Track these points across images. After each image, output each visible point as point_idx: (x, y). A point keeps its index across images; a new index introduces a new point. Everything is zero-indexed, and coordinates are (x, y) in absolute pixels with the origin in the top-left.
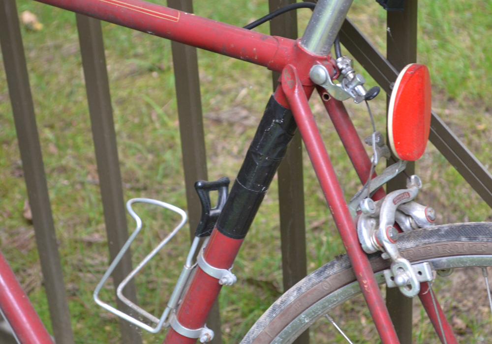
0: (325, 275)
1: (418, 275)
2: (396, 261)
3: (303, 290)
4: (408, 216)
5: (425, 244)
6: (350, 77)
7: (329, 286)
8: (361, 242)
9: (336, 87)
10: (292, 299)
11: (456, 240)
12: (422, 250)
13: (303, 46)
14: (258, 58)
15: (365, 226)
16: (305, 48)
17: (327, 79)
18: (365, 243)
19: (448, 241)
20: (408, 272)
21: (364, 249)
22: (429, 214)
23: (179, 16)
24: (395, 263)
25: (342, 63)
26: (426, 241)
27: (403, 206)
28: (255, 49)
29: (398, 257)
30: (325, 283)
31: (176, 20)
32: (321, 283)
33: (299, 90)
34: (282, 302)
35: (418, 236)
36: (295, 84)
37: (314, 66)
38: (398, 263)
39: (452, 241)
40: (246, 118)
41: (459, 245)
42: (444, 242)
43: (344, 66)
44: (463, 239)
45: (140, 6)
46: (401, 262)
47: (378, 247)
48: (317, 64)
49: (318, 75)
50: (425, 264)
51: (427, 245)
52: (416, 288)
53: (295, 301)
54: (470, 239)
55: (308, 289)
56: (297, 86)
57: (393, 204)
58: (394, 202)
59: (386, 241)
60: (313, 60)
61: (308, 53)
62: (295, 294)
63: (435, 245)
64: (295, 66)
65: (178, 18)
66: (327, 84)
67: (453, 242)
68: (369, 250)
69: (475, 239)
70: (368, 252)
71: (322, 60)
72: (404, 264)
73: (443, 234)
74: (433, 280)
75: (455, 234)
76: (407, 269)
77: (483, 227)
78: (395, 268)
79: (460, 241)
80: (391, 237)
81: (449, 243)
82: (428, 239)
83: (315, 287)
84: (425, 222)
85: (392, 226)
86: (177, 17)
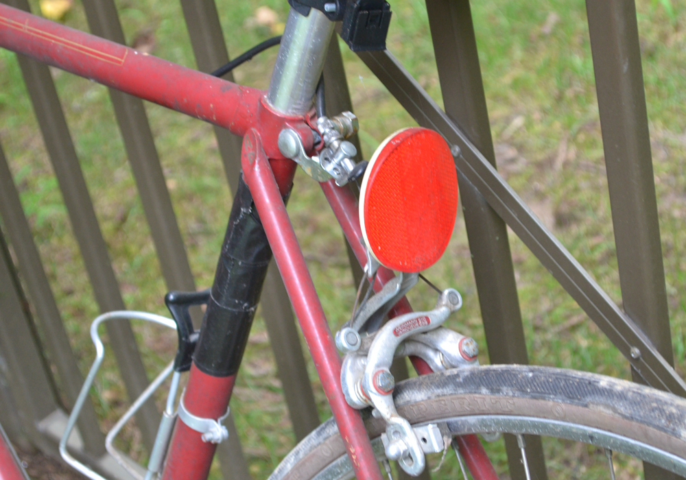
0: (325, 435)
1: (422, 443)
2: (389, 422)
3: (301, 455)
4: (436, 350)
5: (438, 396)
6: (334, 147)
7: (329, 451)
8: (344, 392)
9: (312, 163)
10: (289, 467)
11: (475, 393)
12: (435, 405)
13: (268, 101)
14: (216, 118)
15: (352, 368)
16: (270, 105)
17: (298, 150)
18: (348, 395)
19: (465, 393)
20: (406, 439)
21: (349, 403)
22: (464, 348)
23: (125, 57)
24: (389, 425)
25: (324, 125)
26: (439, 391)
27: (423, 336)
28: (211, 106)
29: (392, 416)
30: (325, 447)
31: (120, 62)
32: (319, 447)
33: (260, 167)
34: (280, 471)
35: (431, 383)
36: (255, 158)
37: (283, 131)
38: (393, 425)
39: (471, 393)
40: (512, 161)
41: (479, 400)
42: (461, 393)
43: (327, 130)
44: (484, 391)
45: (79, 43)
46: (396, 424)
47: (365, 401)
48: (286, 127)
49: (286, 145)
50: (430, 426)
51: (441, 398)
52: (420, 463)
53: (292, 470)
54: (493, 391)
55: (306, 454)
56: (257, 162)
57: (393, 336)
58: (396, 333)
59: (371, 392)
60: (281, 123)
61: (272, 112)
62: (292, 460)
63: (449, 398)
64: (260, 131)
65: (123, 61)
66: (300, 157)
67: (472, 396)
68: (354, 404)
69: (498, 391)
70: (354, 407)
71: (294, 121)
72: (401, 427)
73: (460, 383)
74: (443, 451)
75: (475, 383)
76: (404, 434)
77: (510, 374)
78: (390, 430)
79: (480, 393)
80: (379, 387)
81: (467, 396)
82: (442, 388)
83: (313, 451)
84: (459, 359)
85: (387, 370)
86: (122, 58)
